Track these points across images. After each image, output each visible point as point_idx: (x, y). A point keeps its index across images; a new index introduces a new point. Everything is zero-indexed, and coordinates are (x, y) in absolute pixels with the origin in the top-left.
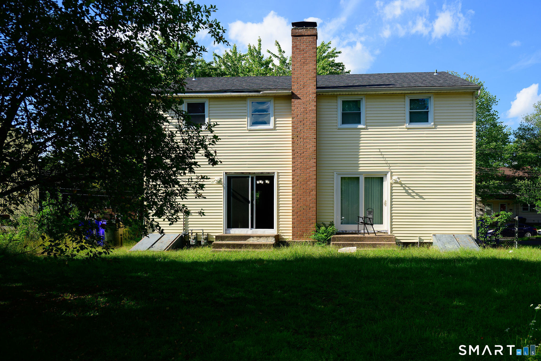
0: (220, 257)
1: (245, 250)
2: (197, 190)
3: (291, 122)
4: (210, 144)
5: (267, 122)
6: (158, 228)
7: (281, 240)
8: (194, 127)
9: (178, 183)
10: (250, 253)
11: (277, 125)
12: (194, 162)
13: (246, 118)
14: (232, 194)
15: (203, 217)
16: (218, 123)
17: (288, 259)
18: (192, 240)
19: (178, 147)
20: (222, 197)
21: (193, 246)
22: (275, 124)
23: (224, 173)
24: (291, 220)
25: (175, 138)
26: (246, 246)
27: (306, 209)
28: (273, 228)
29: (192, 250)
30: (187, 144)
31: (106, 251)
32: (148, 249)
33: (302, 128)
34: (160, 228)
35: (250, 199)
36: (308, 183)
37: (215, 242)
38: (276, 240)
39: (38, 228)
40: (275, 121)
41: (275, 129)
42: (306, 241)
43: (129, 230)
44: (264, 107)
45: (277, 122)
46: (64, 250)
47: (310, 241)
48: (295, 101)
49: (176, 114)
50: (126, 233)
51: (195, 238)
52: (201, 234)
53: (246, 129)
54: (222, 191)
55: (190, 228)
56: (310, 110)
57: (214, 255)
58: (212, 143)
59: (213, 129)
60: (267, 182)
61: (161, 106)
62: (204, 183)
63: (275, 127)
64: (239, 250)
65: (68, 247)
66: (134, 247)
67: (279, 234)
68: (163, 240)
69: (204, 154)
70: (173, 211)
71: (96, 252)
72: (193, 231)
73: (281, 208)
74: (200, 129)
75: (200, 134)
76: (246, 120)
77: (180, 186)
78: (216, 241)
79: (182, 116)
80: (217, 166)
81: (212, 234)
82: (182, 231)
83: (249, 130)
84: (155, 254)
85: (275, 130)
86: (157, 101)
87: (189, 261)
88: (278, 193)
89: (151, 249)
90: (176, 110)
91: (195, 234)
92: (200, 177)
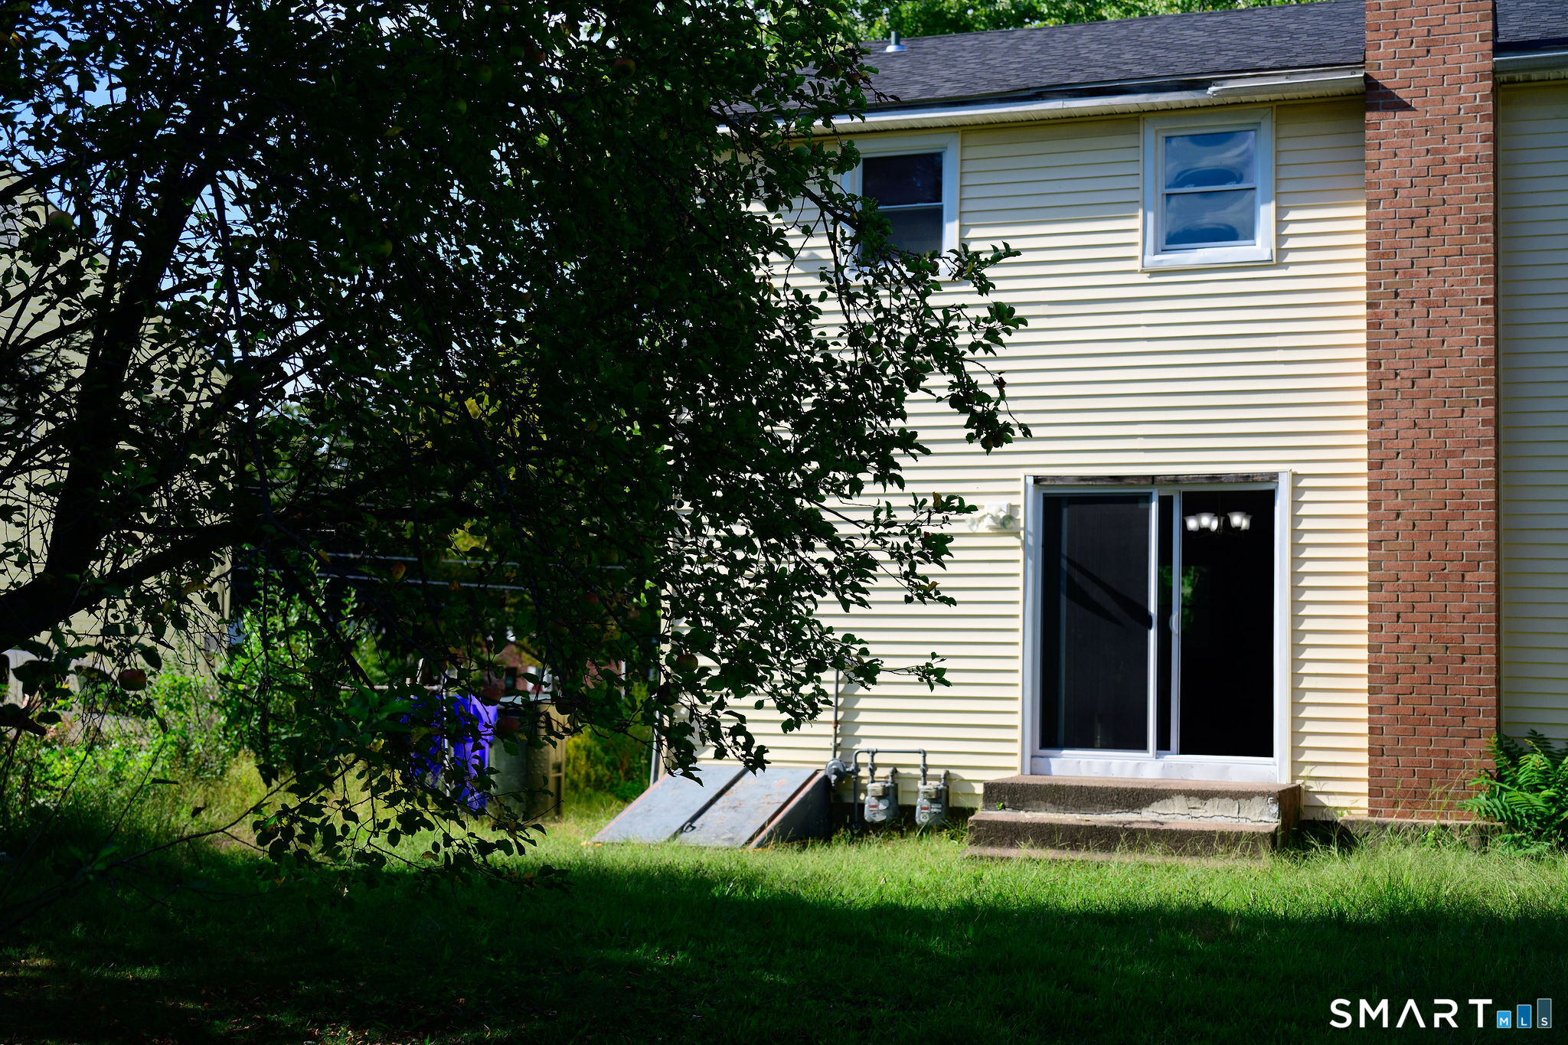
0: (1006, 892)
1: (1126, 859)
2: (913, 565)
3: (1362, 225)
4: (973, 347)
5: (1240, 231)
6: (741, 739)
7: (1308, 815)
8: (904, 268)
9: (826, 532)
10: (1152, 876)
11: (1290, 243)
12: (902, 430)
13: (1135, 217)
14: (1064, 583)
15: (940, 690)
16: (1014, 245)
17: (1352, 915)
18: (874, 801)
19: (829, 363)
20: (1018, 596)
21: (876, 827)
22: (1280, 238)
23: (1030, 481)
24: (1364, 713)
25: (814, 321)
26: (1136, 839)
27: (1440, 660)
28: (1269, 753)
29: (874, 849)
30: (873, 350)
31: (511, 840)
32: (675, 835)
33: (1423, 252)
34: (750, 740)
35: (1153, 608)
36: (1452, 525)
37: (983, 814)
38: (1283, 814)
39: (225, 729)
40: (1280, 224)
41: (1278, 260)
42: (1444, 827)
43: (590, 743)
44: (1227, 156)
45: (1291, 229)
46: (339, 833)
47: (1462, 827)
48: (1382, 123)
49: (822, 214)
50: (576, 758)
51: (885, 790)
52: (918, 772)
53: (1136, 265)
54: (1018, 568)
55: (864, 745)
56: (1463, 161)
57: (978, 880)
58: (985, 342)
59: (988, 272)
60: (1239, 520)
61: (761, 183)
62: (947, 529)
63: (1281, 252)
64: (1100, 857)
65: (354, 817)
66: (613, 823)
67: (1299, 782)
68: (742, 796)
69: (945, 393)
70: (800, 664)
71: (467, 839)
72: (878, 759)
73: (1308, 654)
74: (931, 277)
75: (931, 301)
76: (1137, 223)
77: (835, 544)
78: (986, 807)
79: (849, 222)
80: (1006, 447)
81: (966, 775)
82: (828, 756)
83: (1154, 273)
84: (704, 860)
85: (1280, 265)
86: (743, 159)
87: (860, 901)
88: (1296, 576)
89: (689, 837)
90: (826, 193)
91: (887, 772)
92: (930, 502)
